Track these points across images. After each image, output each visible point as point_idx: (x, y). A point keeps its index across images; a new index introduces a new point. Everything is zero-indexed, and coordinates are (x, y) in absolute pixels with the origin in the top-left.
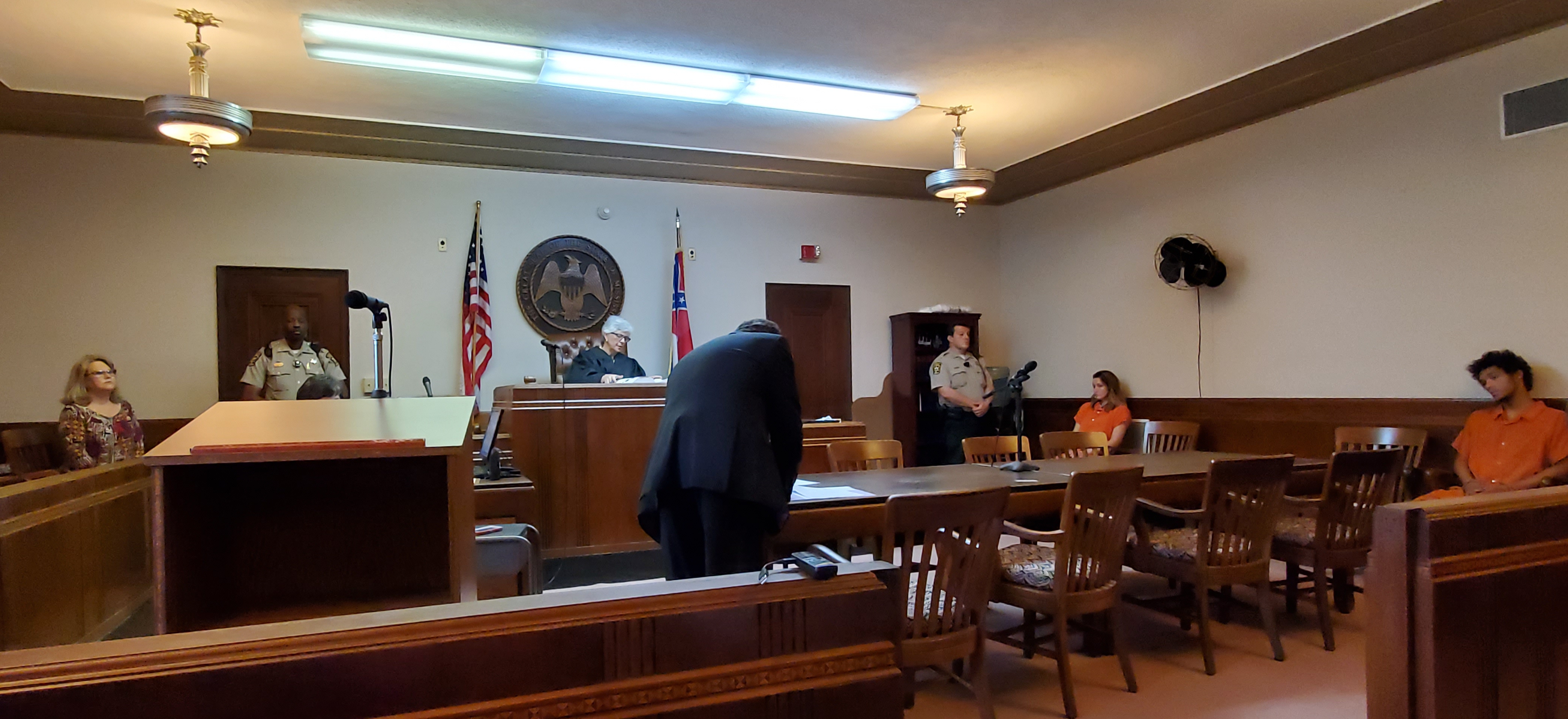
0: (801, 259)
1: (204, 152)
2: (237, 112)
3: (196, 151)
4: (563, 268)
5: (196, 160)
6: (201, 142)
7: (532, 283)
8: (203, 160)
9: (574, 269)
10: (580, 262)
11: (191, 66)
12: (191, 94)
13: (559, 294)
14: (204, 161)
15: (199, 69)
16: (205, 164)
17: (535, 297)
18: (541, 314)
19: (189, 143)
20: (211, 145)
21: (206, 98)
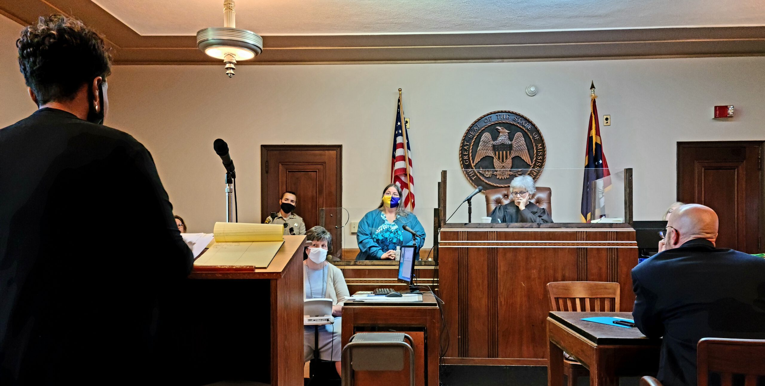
0: (713, 119)
1: (232, 66)
2: (253, 37)
3: (228, 66)
4: (495, 138)
5: (228, 72)
6: (231, 59)
7: (471, 151)
8: (232, 71)
9: (503, 138)
10: (508, 132)
11: (225, 7)
12: (225, 26)
13: (491, 158)
14: (233, 73)
15: (229, 8)
16: (233, 74)
17: (473, 162)
18: (478, 174)
19: (224, 60)
20: (237, 61)
21: (234, 28)
